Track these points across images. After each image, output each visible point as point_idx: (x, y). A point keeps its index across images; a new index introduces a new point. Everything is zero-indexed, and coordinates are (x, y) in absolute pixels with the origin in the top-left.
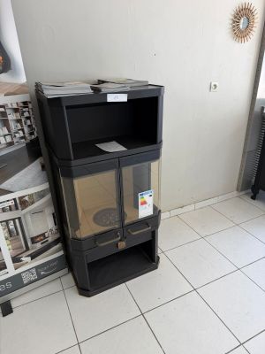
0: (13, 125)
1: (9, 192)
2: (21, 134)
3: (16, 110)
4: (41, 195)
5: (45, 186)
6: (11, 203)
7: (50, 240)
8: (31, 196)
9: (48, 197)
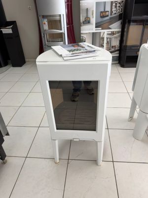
0: (117, 7)
1: (110, 29)
2: (119, 11)
3: (119, 3)
4: (118, 32)
5: (120, 30)
6: (110, 33)
7: (117, 49)
8: (116, 32)
9: (120, 34)
